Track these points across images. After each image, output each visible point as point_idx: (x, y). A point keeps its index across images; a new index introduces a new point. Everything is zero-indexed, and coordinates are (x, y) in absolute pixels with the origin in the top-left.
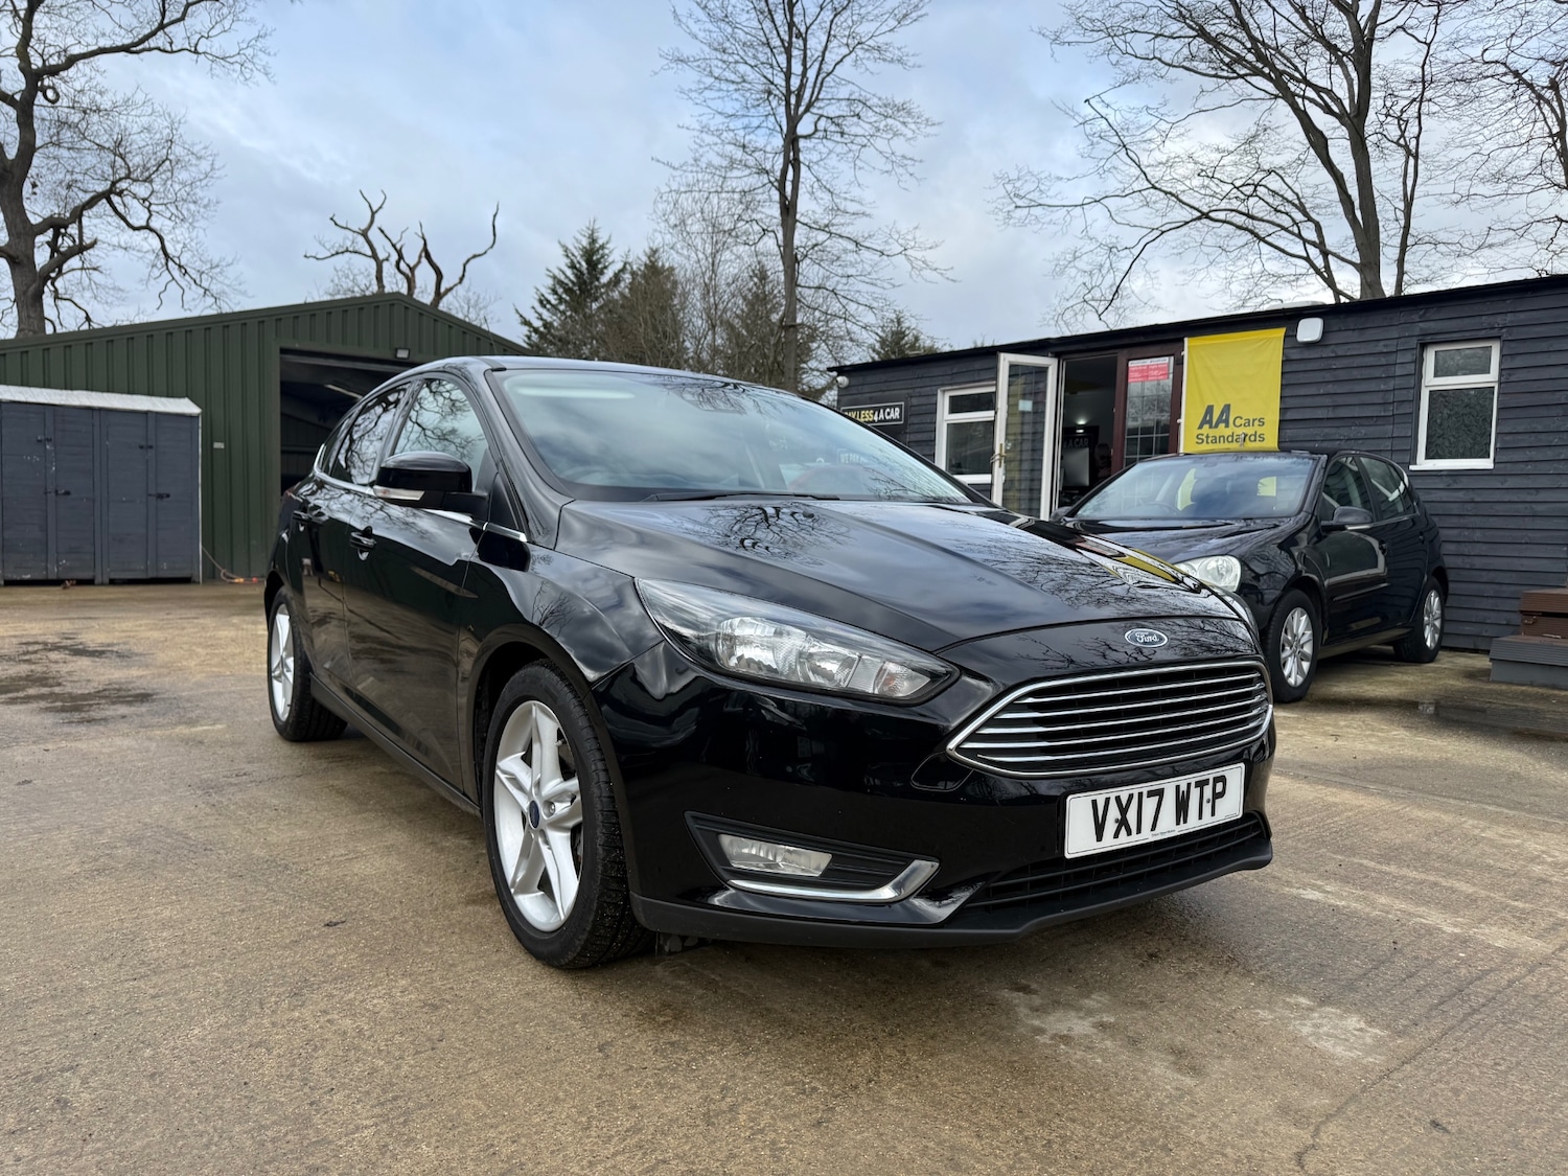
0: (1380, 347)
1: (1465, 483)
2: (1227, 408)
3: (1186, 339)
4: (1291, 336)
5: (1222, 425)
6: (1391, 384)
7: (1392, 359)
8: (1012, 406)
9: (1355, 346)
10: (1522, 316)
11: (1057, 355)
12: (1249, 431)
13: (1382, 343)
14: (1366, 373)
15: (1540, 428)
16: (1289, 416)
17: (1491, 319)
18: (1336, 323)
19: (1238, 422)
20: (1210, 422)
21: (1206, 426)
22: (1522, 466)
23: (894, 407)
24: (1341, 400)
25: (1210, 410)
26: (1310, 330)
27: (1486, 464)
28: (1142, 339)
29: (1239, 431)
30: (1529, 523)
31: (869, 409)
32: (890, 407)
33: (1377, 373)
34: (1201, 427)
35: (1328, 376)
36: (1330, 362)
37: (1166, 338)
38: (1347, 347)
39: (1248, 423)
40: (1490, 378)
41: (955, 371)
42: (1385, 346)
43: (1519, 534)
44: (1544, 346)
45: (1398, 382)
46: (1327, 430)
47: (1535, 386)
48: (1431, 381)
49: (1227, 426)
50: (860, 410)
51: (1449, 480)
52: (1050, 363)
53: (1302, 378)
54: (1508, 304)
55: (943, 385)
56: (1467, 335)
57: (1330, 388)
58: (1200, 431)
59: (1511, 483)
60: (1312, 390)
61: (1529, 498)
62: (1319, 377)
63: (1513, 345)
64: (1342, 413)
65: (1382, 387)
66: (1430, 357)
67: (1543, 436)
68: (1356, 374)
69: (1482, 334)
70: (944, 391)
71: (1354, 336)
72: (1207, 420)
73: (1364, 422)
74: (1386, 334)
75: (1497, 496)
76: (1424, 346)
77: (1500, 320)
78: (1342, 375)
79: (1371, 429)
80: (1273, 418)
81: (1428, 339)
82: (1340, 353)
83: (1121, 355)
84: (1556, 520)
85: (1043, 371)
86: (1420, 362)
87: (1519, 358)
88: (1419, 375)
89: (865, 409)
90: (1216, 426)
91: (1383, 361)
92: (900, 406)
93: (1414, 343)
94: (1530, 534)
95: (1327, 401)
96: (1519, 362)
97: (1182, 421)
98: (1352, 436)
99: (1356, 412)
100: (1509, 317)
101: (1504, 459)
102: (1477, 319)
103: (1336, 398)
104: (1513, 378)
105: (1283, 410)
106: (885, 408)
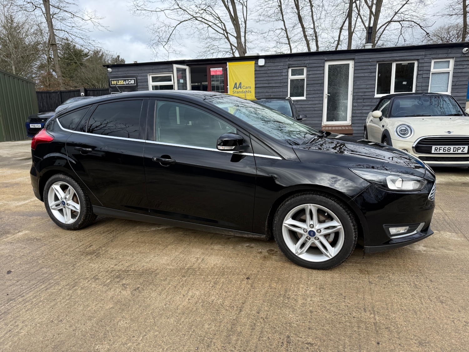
0: (279, 68)
1: (300, 103)
2: (240, 83)
3: (227, 63)
4: (256, 63)
5: (240, 88)
6: (282, 78)
7: (282, 71)
8: (178, 81)
9: (273, 67)
10: (311, 61)
11: (187, 65)
12: (247, 90)
13: (279, 67)
14: (276, 74)
15: (316, 89)
16: (257, 86)
17: (304, 61)
18: (268, 61)
19: (244, 87)
20: (236, 87)
21: (235, 88)
22: (312, 98)
23: (132, 79)
24: (270, 82)
25: (236, 84)
26: (261, 62)
27: (304, 98)
28: (215, 62)
29: (245, 90)
30: (314, 112)
33: (279, 74)
34: (234, 89)
35: (266, 75)
36: (267, 71)
37: (221, 62)
38: (271, 67)
39: (246, 88)
40: (304, 76)
41: (153, 68)
42: (280, 67)
43: (312, 115)
44: (316, 69)
45: (284, 77)
46: (267, 90)
47: (314, 79)
48: (291, 77)
49: (241, 88)
50: (118, 80)
51: (296, 102)
52: (187, 68)
53: (260, 75)
54: (307, 58)
55: (149, 73)
56: (299, 65)
57: (267, 78)
58: (234, 90)
59: (310, 102)
60: (263, 79)
61: (314, 106)
62: (264, 75)
63: (309, 68)
64: (271, 85)
65: (280, 78)
66: (290, 71)
67: (316, 91)
68: (273, 75)
69: (302, 65)
70: (149, 75)
71: (272, 64)
72: (235, 86)
73: (276, 88)
74: (280, 64)
75: (307, 106)
76: (289, 68)
77: (306, 62)
78: (270, 75)
79: (278, 89)
80: (253, 86)
81: (290, 66)
82: (269, 69)
83: (208, 66)
84: (319, 111)
85: (185, 70)
86: (288, 72)
87: (311, 72)
88: (288, 75)
89: (120, 80)
90: (238, 88)
91: (280, 71)
92: (134, 80)
93: (287, 67)
94: (314, 115)
95: (267, 82)
96: (311, 73)
97: (228, 87)
98: (273, 91)
99: (274, 85)
100: (308, 61)
101: (308, 97)
102: (301, 61)
103: (269, 81)
104: (309, 77)
105: (256, 84)
106: (128, 80)
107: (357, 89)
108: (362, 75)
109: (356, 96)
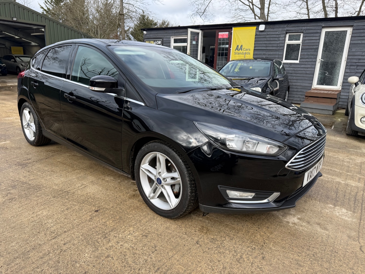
0: (277, 33)
1: (293, 66)
2: (242, 46)
3: (233, 28)
4: (257, 29)
5: (240, 50)
6: (279, 42)
7: (279, 36)
8: (191, 42)
9: (272, 32)
10: (308, 27)
11: (201, 30)
12: (247, 52)
13: (278, 32)
14: (274, 39)
15: (309, 54)
16: (256, 48)
17: (302, 28)
18: (268, 26)
19: (244, 49)
20: (238, 49)
21: (237, 50)
22: (305, 62)
23: (159, 41)
24: (268, 45)
25: (238, 46)
26: (262, 27)
27: (297, 62)
28: (222, 27)
29: (245, 52)
30: (305, 75)
31: (152, 41)
32: (158, 41)
33: (276, 39)
34: (235, 50)
35: (265, 39)
36: (266, 36)
37: (228, 27)
38: (270, 32)
39: (246, 50)
40: (300, 42)
41: (175, 32)
42: (278, 33)
43: (303, 78)
44: (312, 35)
45: (281, 41)
46: (264, 52)
47: (309, 44)
48: (287, 42)
49: (242, 50)
50: (150, 41)
51: (290, 65)
52: (200, 31)
53: (259, 39)
54: (306, 24)
55: (172, 35)
56: (296, 31)
57: (266, 42)
58: (235, 51)
59: (302, 66)
60: (261, 42)
61: (306, 70)
62: (263, 39)
63: (306, 34)
64: (268, 48)
65: (277, 43)
66: (288, 36)
67: (310, 56)
68: (271, 39)
69: (299, 31)
70: (172, 37)
71: (272, 30)
72: (237, 49)
73: (273, 51)
74: (279, 29)
75: (299, 69)
76: (287, 33)
77: (303, 28)
78: (268, 39)
79: (274, 52)
80: (252, 48)
81: (288, 32)
82: (268, 34)
83: (217, 31)
84: (311, 75)
85: (198, 34)
86: (285, 37)
87: (307, 37)
88: (285, 40)
89: (151, 41)
90: (239, 50)
91: (278, 36)
92: (161, 41)
93: (285, 32)
94: (305, 78)
95: (265, 45)
96: (307, 38)
97: (231, 48)
98: (270, 54)
99: (271, 48)
100: (306, 28)
101: (301, 61)
102: (299, 28)
103: (267, 45)
104: (305, 42)
105: (255, 47)
106: (157, 41)
107: (351, 56)
108: (359, 42)
109: (349, 63)
